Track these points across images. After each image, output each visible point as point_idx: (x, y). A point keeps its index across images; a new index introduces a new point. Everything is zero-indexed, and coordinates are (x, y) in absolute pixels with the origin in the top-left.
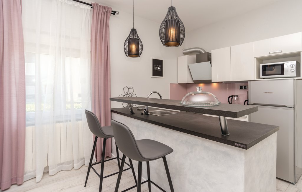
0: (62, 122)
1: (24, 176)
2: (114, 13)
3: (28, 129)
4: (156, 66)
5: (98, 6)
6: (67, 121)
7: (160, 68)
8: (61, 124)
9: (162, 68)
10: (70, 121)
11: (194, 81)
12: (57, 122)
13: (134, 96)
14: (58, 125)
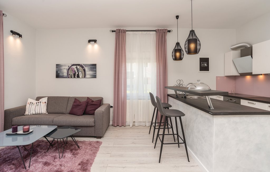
0: (141, 99)
1: (126, 123)
2: (169, 31)
3: (128, 101)
4: (203, 63)
5: (159, 30)
6: (143, 99)
7: (206, 64)
8: (141, 100)
9: (208, 64)
10: (145, 99)
11: (240, 74)
12: (139, 99)
13: (184, 86)
14: (139, 101)
